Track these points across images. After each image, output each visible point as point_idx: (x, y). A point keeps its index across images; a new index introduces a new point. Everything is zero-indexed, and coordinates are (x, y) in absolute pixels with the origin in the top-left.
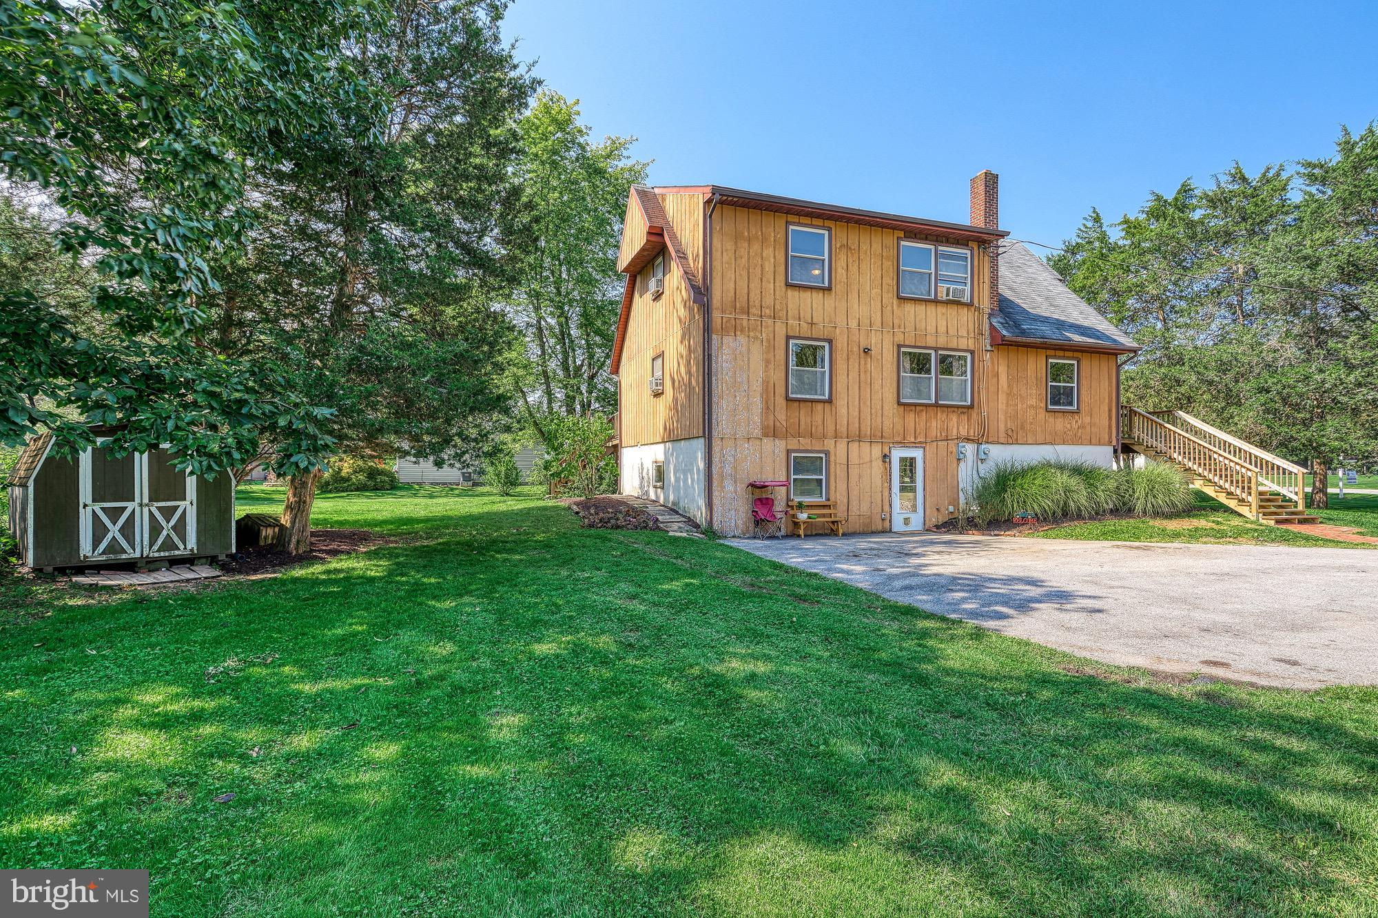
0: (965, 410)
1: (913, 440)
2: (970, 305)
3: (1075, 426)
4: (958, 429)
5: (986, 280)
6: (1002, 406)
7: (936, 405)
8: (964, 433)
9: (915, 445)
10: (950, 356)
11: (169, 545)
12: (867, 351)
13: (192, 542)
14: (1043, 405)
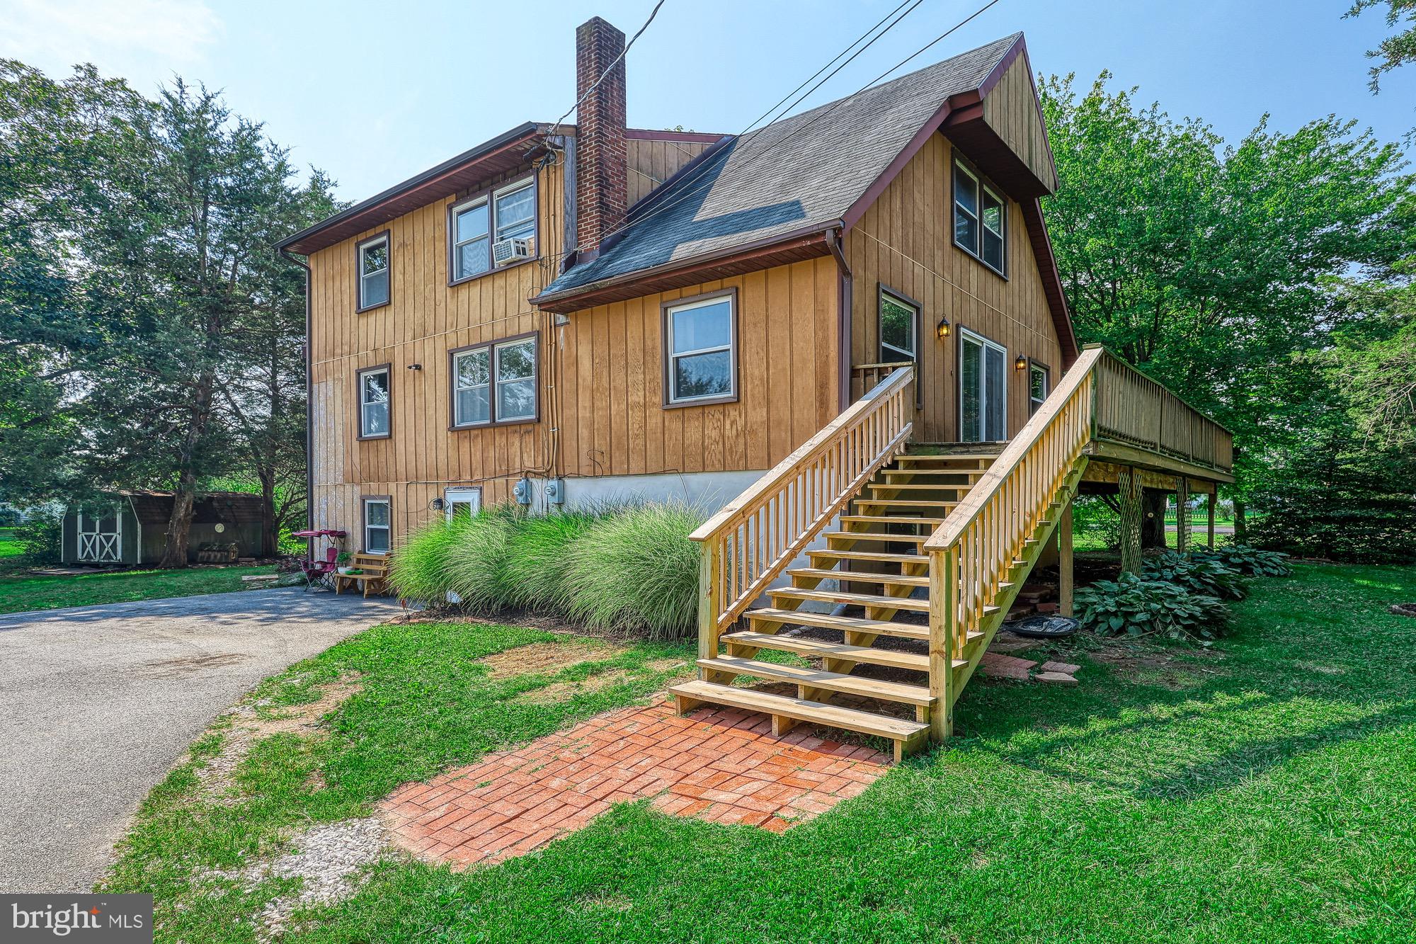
0: (530, 427)
1: (468, 478)
2: (538, 260)
3: (730, 432)
4: (522, 457)
5: (558, 212)
6: (584, 413)
7: (494, 425)
8: (529, 464)
9: (470, 485)
10: (511, 347)
11: (108, 556)
12: (418, 367)
13: (119, 557)
14: (658, 399)
